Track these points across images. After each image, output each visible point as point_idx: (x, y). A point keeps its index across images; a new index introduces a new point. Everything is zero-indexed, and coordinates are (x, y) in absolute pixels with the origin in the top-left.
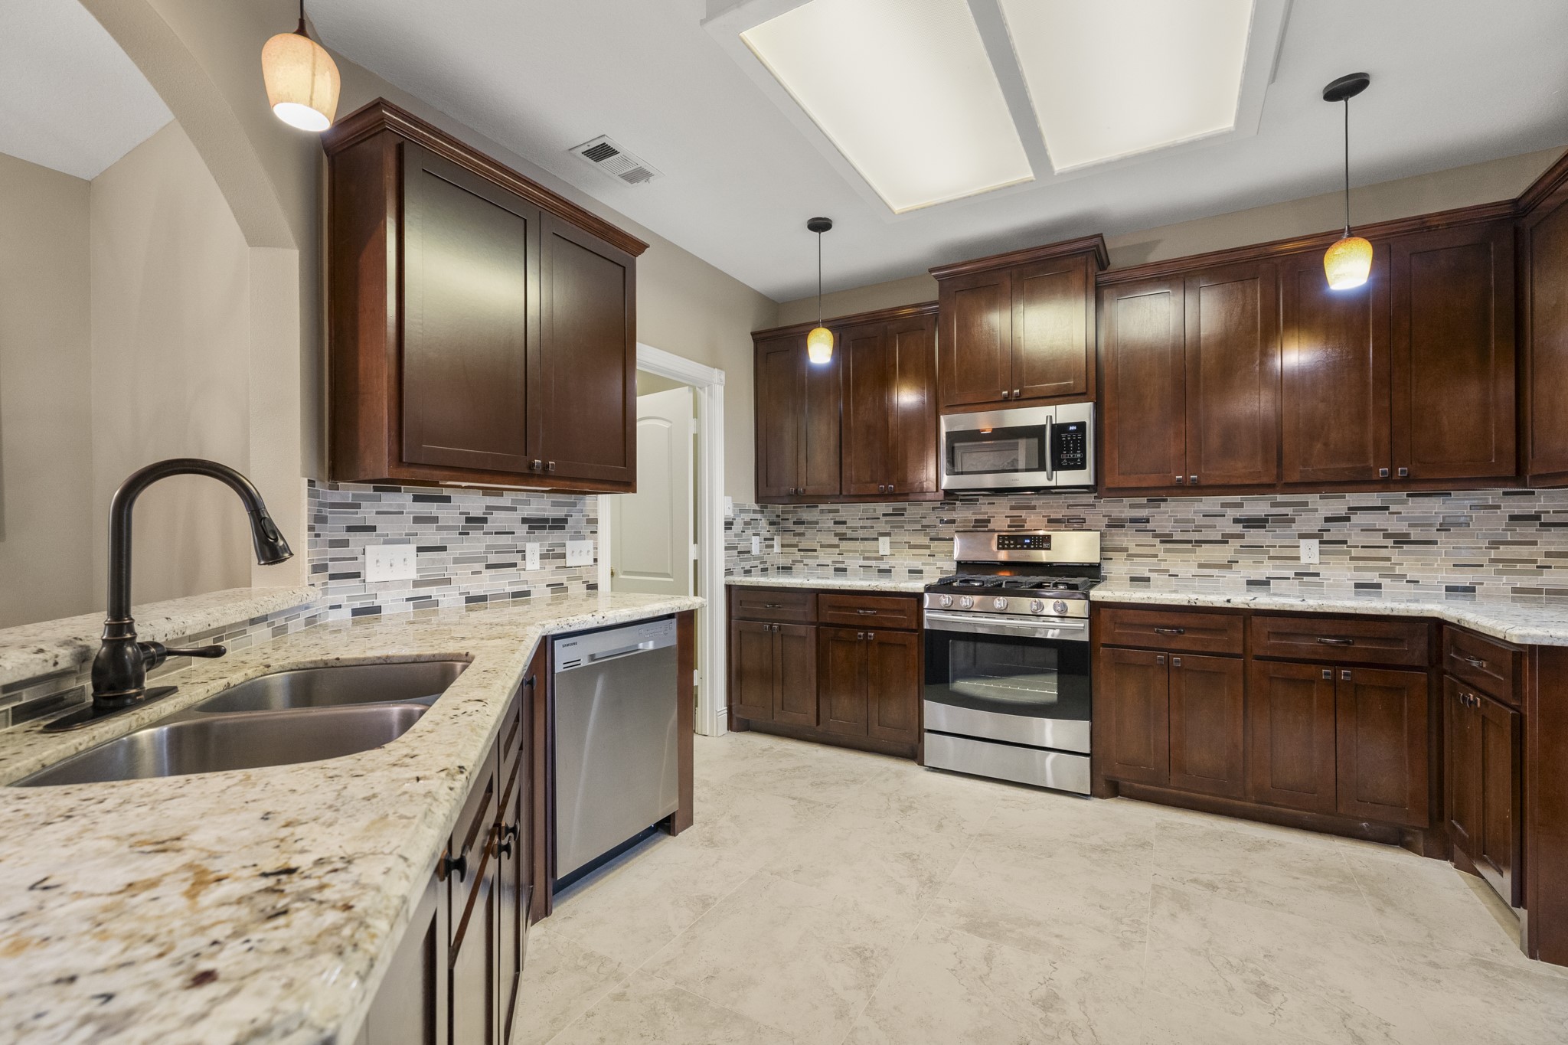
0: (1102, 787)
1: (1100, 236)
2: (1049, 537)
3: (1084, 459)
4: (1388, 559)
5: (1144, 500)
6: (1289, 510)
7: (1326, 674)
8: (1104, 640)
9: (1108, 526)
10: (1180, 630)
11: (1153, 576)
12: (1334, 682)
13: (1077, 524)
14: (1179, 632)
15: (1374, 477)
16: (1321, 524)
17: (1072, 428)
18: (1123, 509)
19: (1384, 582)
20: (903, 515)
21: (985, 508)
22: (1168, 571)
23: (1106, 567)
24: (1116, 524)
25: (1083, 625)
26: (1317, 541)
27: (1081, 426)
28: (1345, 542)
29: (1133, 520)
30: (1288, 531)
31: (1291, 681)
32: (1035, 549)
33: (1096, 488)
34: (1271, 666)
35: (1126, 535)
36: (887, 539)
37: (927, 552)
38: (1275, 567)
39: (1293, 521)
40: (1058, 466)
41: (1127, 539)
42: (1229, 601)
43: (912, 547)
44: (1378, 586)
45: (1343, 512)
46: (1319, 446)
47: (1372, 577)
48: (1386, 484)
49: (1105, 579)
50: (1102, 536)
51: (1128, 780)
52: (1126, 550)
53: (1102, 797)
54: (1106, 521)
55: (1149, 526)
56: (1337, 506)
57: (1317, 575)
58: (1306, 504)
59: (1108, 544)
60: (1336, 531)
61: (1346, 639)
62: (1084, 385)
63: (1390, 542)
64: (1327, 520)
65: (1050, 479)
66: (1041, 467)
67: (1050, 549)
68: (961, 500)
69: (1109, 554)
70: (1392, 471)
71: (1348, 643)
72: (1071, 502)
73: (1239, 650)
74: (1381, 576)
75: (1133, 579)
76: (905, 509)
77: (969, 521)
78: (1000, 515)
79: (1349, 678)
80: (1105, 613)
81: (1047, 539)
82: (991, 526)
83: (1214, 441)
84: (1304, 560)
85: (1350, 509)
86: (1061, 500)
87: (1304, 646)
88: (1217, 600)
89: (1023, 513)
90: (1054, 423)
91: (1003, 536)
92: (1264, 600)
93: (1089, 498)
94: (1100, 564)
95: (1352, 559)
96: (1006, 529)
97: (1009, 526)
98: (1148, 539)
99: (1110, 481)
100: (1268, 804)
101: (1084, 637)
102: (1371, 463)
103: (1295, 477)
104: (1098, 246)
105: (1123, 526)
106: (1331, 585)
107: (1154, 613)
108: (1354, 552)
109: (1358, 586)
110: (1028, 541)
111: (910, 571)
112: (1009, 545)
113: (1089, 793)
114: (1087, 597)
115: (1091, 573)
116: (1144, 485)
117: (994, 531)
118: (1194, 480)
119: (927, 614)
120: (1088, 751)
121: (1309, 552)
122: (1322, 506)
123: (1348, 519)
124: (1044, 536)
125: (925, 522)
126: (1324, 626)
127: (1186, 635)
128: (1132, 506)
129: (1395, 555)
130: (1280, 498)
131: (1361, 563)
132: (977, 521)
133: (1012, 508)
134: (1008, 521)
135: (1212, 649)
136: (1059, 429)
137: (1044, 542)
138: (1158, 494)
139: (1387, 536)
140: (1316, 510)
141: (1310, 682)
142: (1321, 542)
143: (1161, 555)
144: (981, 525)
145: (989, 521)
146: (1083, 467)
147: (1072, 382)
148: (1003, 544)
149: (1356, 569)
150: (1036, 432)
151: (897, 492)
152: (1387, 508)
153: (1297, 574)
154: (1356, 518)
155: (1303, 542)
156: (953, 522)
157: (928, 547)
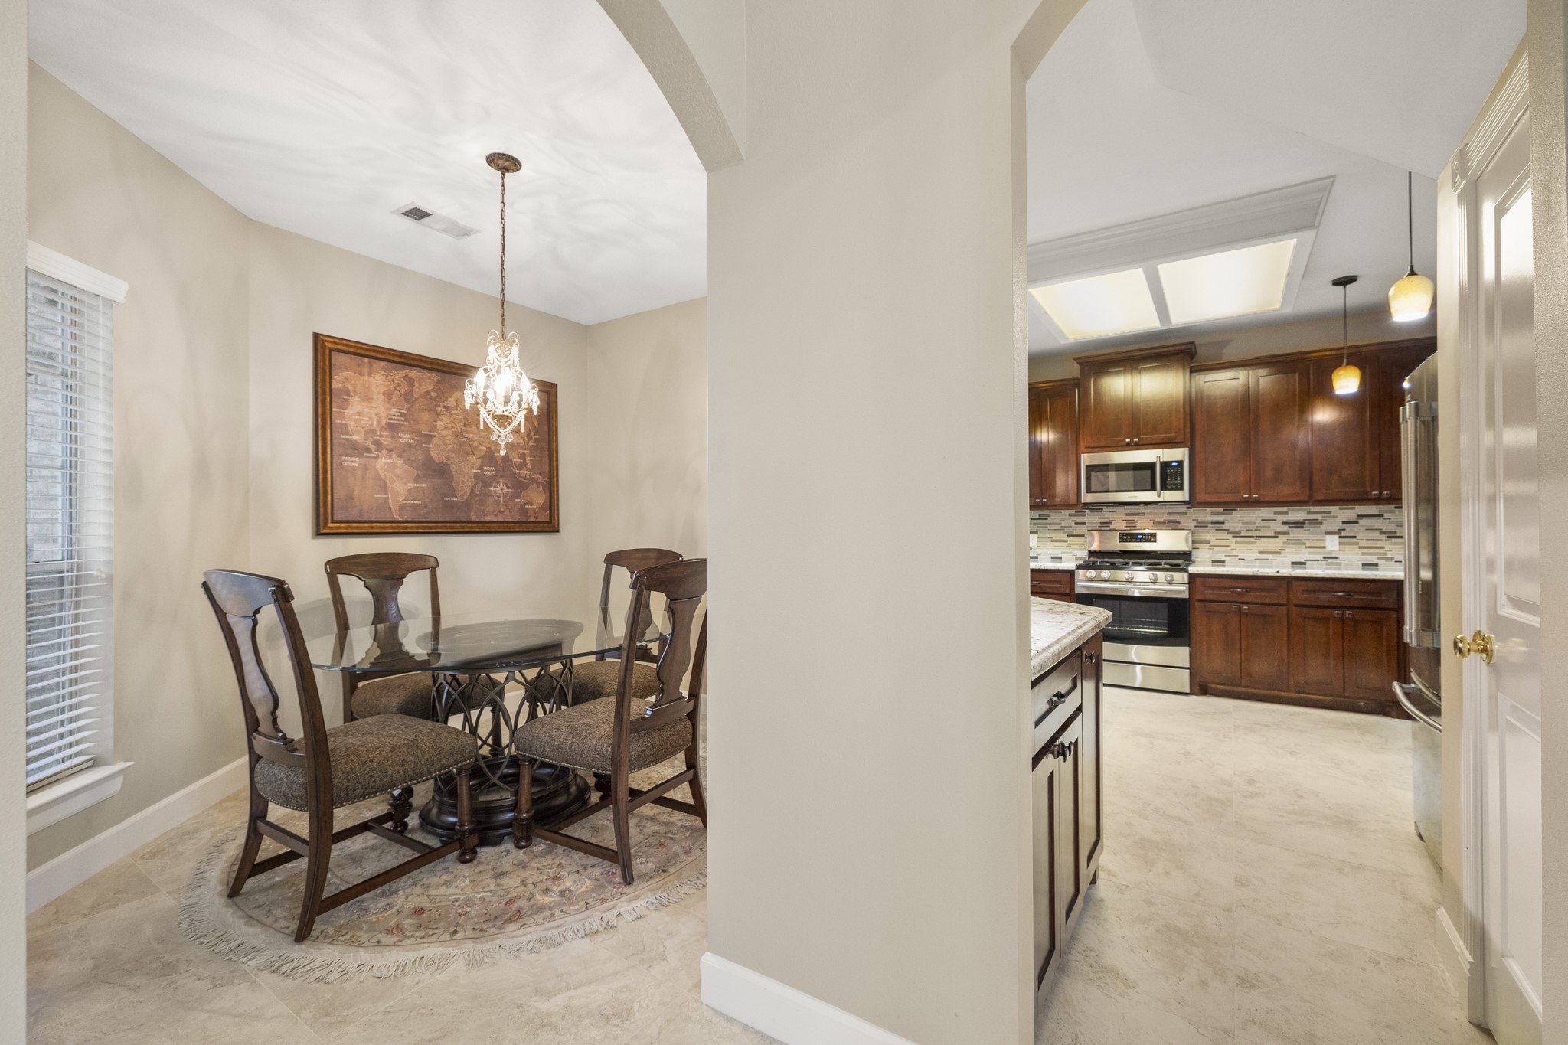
0: (1197, 689)
1: (1193, 343)
2: (1155, 534)
3: (1182, 484)
4: (1383, 548)
5: (1221, 510)
6: (1319, 517)
7: (1338, 614)
8: (1198, 597)
9: (1196, 527)
10: (1247, 590)
11: (1227, 559)
12: (1342, 618)
13: (1174, 525)
14: (1247, 592)
15: (1370, 497)
16: (1339, 526)
17: (1174, 464)
18: (1207, 515)
19: (1380, 562)
20: (1046, 519)
21: (1107, 515)
22: (1237, 556)
23: (1196, 555)
24: (1201, 525)
25: (1185, 588)
26: (1336, 537)
27: (1180, 463)
28: (1355, 537)
29: (1213, 523)
30: (1318, 530)
31: (1315, 619)
32: (1145, 541)
33: (1191, 503)
34: (1305, 610)
35: (1209, 533)
36: (1035, 535)
37: (1065, 544)
38: (1310, 553)
39: (1321, 523)
40: (1164, 488)
41: (1210, 535)
42: (1278, 572)
43: (1053, 541)
44: (1376, 565)
45: (1354, 518)
46: (1336, 477)
47: (1373, 559)
48: (1378, 501)
49: (1194, 561)
50: (1193, 533)
51: (1214, 683)
52: (1209, 542)
53: (1196, 695)
54: (1195, 524)
55: (1224, 527)
56: (1350, 514)
57: (1337, 558)
58: (1329, 513)
59: (1197, 539)
60: (1349, 530)
61: (1348, 593)
62: (1182, 437)
63: (1384, 537)
64: (1344, 523)
65: (1159, 496)
66: (1153, 488)
67: (1155, 542)
68: (1090, 509)
69: (1197, 545)
70: (1381, 493)
71: (1350, 595)
72: (1170, 511)
73: (1284, 601)
74: (1379, 558)
75: (1213, 562)
76: (1048, 515)
77: (1097, 523)
78: (1119, 521)
79: (1351, 616)
80: (1198, 581)
81: (1154, 536)
82: (1112, 526)
83: (1269, 473)
84: (1329, 548)
85: (1359, 516)
86: (1164, 510)
87: (1325, 597)
88: (1271, 571)
89: (1136, 518)
90: (1161, 460)
91: (1123, 534)
92: (1299, 572)
93: (1183, 509)
94: (1191, 552)
95: (1360, 548)
96: (1124, 528)
97: (1125, 527)
98: (1224, 535)
99: (1200, 498)
100: (1303, 693)
101: (1186, 596)
102: (1368, 489)
103: (1321, 497)
104: (1190, 349)
105: (1207, 527)
106: (1346, 565)
107: (1228, 580)
108: (1362, 544)
109: (1364, 564)
110: (1140, 537)
111: (1052, 558)
112: (1127, 539)
113: (1188, 691)
114: (1186, 570)
115: (1186, 556)
116: (1223, 500)
117: (1114, 530)
118: (1255, 498)
119: (1078, 583)
120: (1188, 666)
121: (1332, 544)
122: (1340, 514)
123: (1356, 522)
124: (1152, 534)
125: (1063, 524)
126: (1337, 586)
127: (1251, 593)
128: (1213, 514)
129: (1387, 545)
130: (1313, 509)
131: (1366, 550)
132: (1101, 523)
133: (1127, 514)
134: (1125, 523)
135: (1267, 601)
136: (1165, 465)
137: (1151, 537)
138: (1230, 506)
139: (1382, 533)
140: (1336, 517)
141: (1328, 619)
142: (1340, 537)
143: (1233, 546)
144: (1105, 526)
145: (1110, 523)
146: (1181, 488)
147: (1174, 434)
148: (1123, 539)
149: (1363, 554)
150: (1150, 466)
151: (1049, 503)
152: (1382, 516)
153: (1324, 558)
154: (1362, 522)
155: (1328, 537)
156: (1085, 524)
157: (1066, 541)
